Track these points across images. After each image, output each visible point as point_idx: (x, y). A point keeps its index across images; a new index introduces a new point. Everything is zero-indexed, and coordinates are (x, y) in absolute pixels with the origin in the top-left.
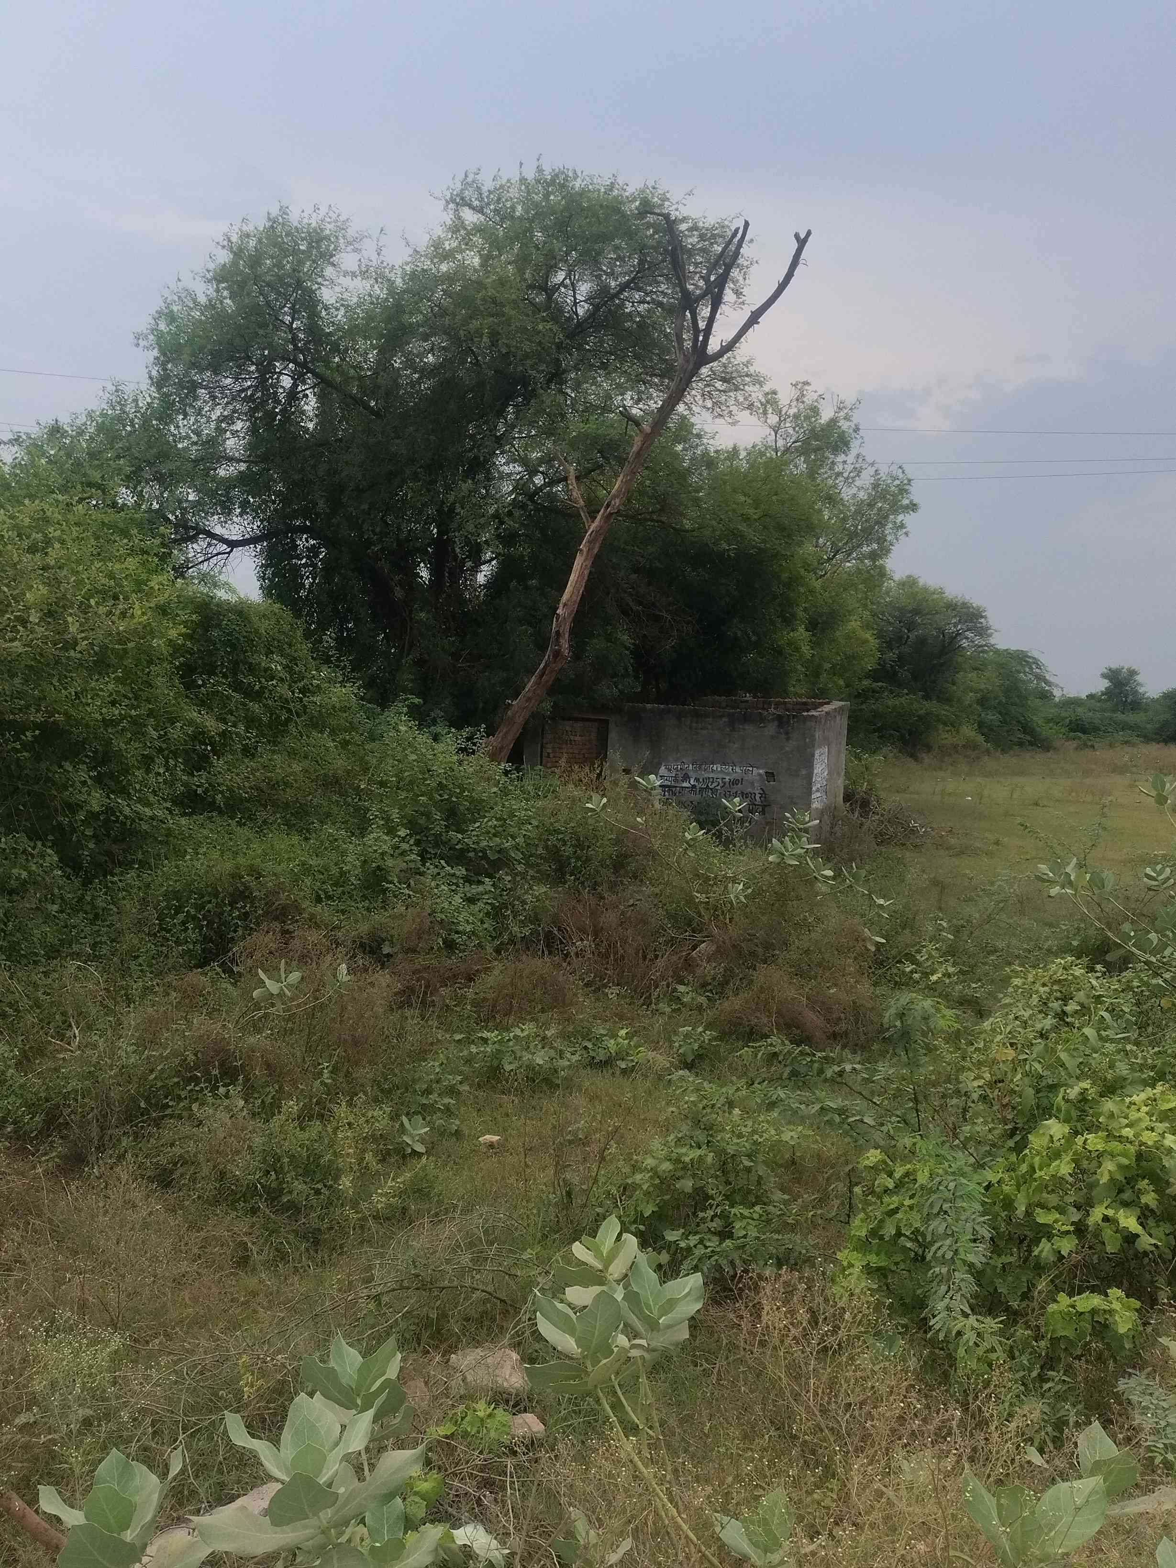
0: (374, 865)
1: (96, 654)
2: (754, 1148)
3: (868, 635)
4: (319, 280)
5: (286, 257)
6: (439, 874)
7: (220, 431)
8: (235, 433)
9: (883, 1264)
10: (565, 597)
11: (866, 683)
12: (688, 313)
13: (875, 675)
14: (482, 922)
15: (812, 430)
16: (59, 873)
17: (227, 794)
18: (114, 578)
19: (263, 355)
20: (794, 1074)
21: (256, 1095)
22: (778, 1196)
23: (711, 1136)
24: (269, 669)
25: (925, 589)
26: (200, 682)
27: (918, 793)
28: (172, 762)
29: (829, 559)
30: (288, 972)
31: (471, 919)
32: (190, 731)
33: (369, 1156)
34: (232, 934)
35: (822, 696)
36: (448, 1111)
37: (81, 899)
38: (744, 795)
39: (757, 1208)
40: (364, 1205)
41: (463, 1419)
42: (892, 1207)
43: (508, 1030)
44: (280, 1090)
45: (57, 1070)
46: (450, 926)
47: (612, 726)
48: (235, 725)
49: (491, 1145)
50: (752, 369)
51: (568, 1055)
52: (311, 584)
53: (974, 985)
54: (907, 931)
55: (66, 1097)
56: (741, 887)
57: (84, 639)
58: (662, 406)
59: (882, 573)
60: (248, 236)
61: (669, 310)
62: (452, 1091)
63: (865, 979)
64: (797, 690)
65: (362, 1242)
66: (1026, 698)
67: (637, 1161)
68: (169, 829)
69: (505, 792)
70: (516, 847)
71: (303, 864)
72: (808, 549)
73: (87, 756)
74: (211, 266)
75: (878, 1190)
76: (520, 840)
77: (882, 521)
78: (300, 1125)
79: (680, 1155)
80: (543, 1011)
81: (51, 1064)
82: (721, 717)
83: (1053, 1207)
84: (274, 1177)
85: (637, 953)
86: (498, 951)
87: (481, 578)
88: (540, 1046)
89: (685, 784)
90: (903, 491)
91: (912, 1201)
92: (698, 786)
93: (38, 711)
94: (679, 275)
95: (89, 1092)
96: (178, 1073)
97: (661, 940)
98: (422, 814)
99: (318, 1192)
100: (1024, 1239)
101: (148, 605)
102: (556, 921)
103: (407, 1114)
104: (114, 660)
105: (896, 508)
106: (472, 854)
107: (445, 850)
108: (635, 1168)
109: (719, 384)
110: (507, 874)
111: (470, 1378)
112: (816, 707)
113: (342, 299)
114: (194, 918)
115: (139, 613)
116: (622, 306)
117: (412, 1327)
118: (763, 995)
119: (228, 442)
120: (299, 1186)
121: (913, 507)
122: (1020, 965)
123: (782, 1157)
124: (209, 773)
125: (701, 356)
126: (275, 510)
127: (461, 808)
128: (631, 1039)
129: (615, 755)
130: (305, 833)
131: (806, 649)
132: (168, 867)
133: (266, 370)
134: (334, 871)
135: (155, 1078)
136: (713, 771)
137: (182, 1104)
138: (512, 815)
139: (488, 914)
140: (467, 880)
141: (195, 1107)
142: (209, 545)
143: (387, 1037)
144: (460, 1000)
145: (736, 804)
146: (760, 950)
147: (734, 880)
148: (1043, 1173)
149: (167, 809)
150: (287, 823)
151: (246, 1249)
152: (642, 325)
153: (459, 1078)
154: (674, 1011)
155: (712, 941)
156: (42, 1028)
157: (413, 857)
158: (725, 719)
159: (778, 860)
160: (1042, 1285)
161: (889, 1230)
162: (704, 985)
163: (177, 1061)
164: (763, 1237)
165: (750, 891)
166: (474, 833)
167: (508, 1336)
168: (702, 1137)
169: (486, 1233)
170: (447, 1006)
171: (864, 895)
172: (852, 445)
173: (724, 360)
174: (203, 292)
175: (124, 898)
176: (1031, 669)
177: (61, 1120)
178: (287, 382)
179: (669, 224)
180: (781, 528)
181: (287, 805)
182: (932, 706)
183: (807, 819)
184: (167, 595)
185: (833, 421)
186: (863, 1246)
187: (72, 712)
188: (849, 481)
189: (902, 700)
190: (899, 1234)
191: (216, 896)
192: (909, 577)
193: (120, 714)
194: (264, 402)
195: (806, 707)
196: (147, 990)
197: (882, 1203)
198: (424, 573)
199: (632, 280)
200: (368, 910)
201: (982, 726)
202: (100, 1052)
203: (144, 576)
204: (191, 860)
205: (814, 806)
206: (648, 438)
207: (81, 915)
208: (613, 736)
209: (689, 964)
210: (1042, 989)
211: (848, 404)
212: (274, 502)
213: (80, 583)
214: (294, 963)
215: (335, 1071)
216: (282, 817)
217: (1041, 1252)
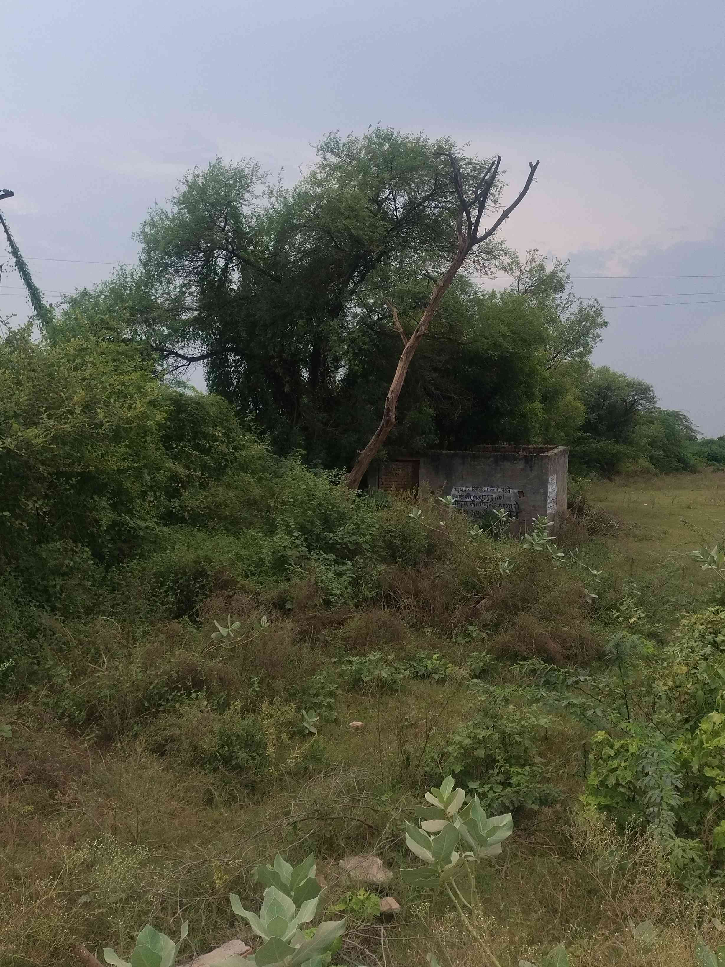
0: (280, 554)
1: (113, 430)
2: (522, 729)
3: (578, 404)
4: (241, 201)
5: (221, 188)
6: (319, 559)
7: (183, 293)
8: (191, 294)
9: (608, 803)
10: (392, 387)
11: (579, 434)
12: (464, 214)
13: (585, 428)
14: (346, 588)
15: (540, 279)
16: (92, 562)
17: (191, 512)
18: (125, 385)
19: (207, 246)
20: (547, 682)
21: (214, 698)
22: (538, 760)
23: (495, 722)
24: (214, 435)
25: (614, 374)
26: (175, 446)
27: (612, 502)
28: (158, 494)
29: (553, 358)
30: (232, 622)
31: (339, 587)
32: (169, 474)
33: (283, 736)
34: (195, 598)
35: (550, 443)
36: (330, 707)
37: (105, 578)
38: (505, 506)
39: (527, 768)
40: (282, 767)
41: (350, 900)
42: (613, 767)
43: (364, 655)
44: (229, 695)
45: (94, 683)
46: (327, 591)
47: (422, 465)
48: (195, 470)
49: (357, 728)
50: (504, 246)
51: (403, 671)
52: (237, 383)
53: (657, 625)
54: (612, 590)
55: (100, 700)
56: (506, 564)
57: (107, 422)
58: (450, 270)
59: (587, 366)
60: (198, 176)
61: (453, 213)
62: (331, 694)
63: (586, 621)
64: (536, 440)
65: (282, 789)
66: (680, 441)
67: (449, 738)
68: (157, 534)
69: (359, 508)
70: (366, 542)
71: (237, 554)
72: (540, 353)
73: (108, 492)
74: (176, 195)
75: (604, 757)
76: (369, 537)
77: (585, 334)
78: (242, 717)
79: (476, 734)
80: (386, 643)
81: (90, 680)
82: (489, 457)
83: (716, 766)
84: (227, 749)
85: (442, 606)
86: (357, 606)
87: (339, 376)
88: (384, 666)
89: (467, 500)
90: (598, 314)
91: (626, 764)
92: (476, 500)
93: (79, 465)
94: (459, 192)
95: (114, 697)
96: (167, 685)
97: (457, 598)
98: (308, 522)
99: (253, 758)
100: (697, 787)
101: (144, 401)
102: (391, 587)
103: (305, 709)
104: (123, 434)
105: (595, 325)
106: (339, 546)
107: (323, 543)
108: (448, 743)
109: (484, 255)
110: (361, 558)
111: (352, 875)
112: (548, 450)
113: (255, 212)
114: (172, 588)
115: (140, 406)
116: (424, 210)
117: (316, 843)
118: (522, 632)
119: (186, 299)
120: (243, 755)
121: (605, 324)
122: (686, 612)
123: (539, 735)
124: (180, 500)
125: (473, 239)
126: (215, 339)
127: (332, 517)
128: (441, 660)
129: (425, 484)
130: (237, 535)
131: (541, 415)
132: (156, 557)
133: (209, 255)
134: (256, 558)
135: (153, 688)
136: (485, 491)
137: (169, 704)
138: (363, 522)
139: (350, 583)
140: (336, 562)
141: (177, 705)
142: (176, 361)
143: (291, 661)
144: (334, 637)
145: (502, 513)
146: (519, 604)
147: (502, 560)
148: (708, 745)
149: (155, 522)
150: (226, 529)
151: (211, 794)
152: (436, 221)
153: (336, 686)
154: (466, 642)
155: (489, 598)
156: (84, 657)
157: (303, 548)
158: (491, 459)
159: (529, 547)
160: (710, 816)
161: (611, 781)
162: (485, 626)
163: (166, 677)
164: (531, 786)
165: (512, 566)
166: (340, 533)
167: (375, 849)
168: (489, 722)
169: (358, 783)
170: (326, 641)
171: (583, 567)
172: (566, 287)
173: (487, 241)
174: (172, 210)
175: (130, 577)
176: (682, 422)
177: (97, 714)
178: (221, 262)
179: (453, 162)
180: (524, 340)
181: (226, 518)
182: (620, 447)
183: (546, 521)
184: (155, 395)
185: (554, 273)
186: (595, 791)
187: (99, 466)
188: (564, 310)
189: (602, 444)
190: (618, 784)
191: (185, 575)
192: (604, 367)
193: (128, 466)
194: (208, 275)
195: (542, 450)
196: (146, 633)
197: (607, 764)
198: (305, 374)
199: (431, 195)
200: (277, 581)
201: (653, 459)
202: (120, 672)
203: (142, 384)
204: (170, 553)
205: (549, 512)
206: (441, 289)
207: (105, 587)
208: (423, 471)
209: (475, 613)
210: (701, 627)
211: (563, 262)
212: (214, 334)
213: (104, 389)
214: (235, 616)
215: (261, 682)
216: (224, 526)
217: (709, 794)
